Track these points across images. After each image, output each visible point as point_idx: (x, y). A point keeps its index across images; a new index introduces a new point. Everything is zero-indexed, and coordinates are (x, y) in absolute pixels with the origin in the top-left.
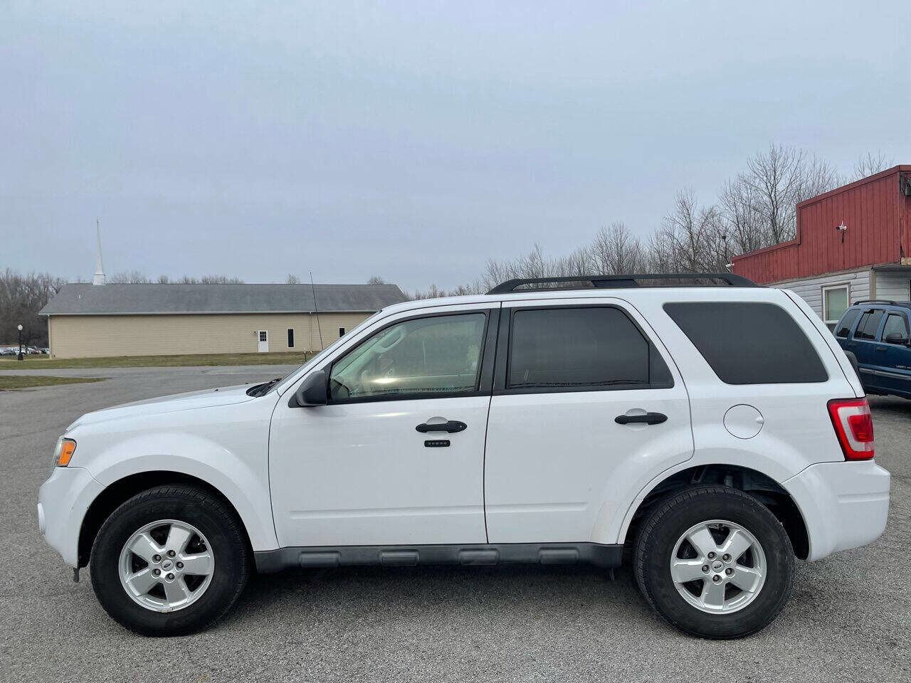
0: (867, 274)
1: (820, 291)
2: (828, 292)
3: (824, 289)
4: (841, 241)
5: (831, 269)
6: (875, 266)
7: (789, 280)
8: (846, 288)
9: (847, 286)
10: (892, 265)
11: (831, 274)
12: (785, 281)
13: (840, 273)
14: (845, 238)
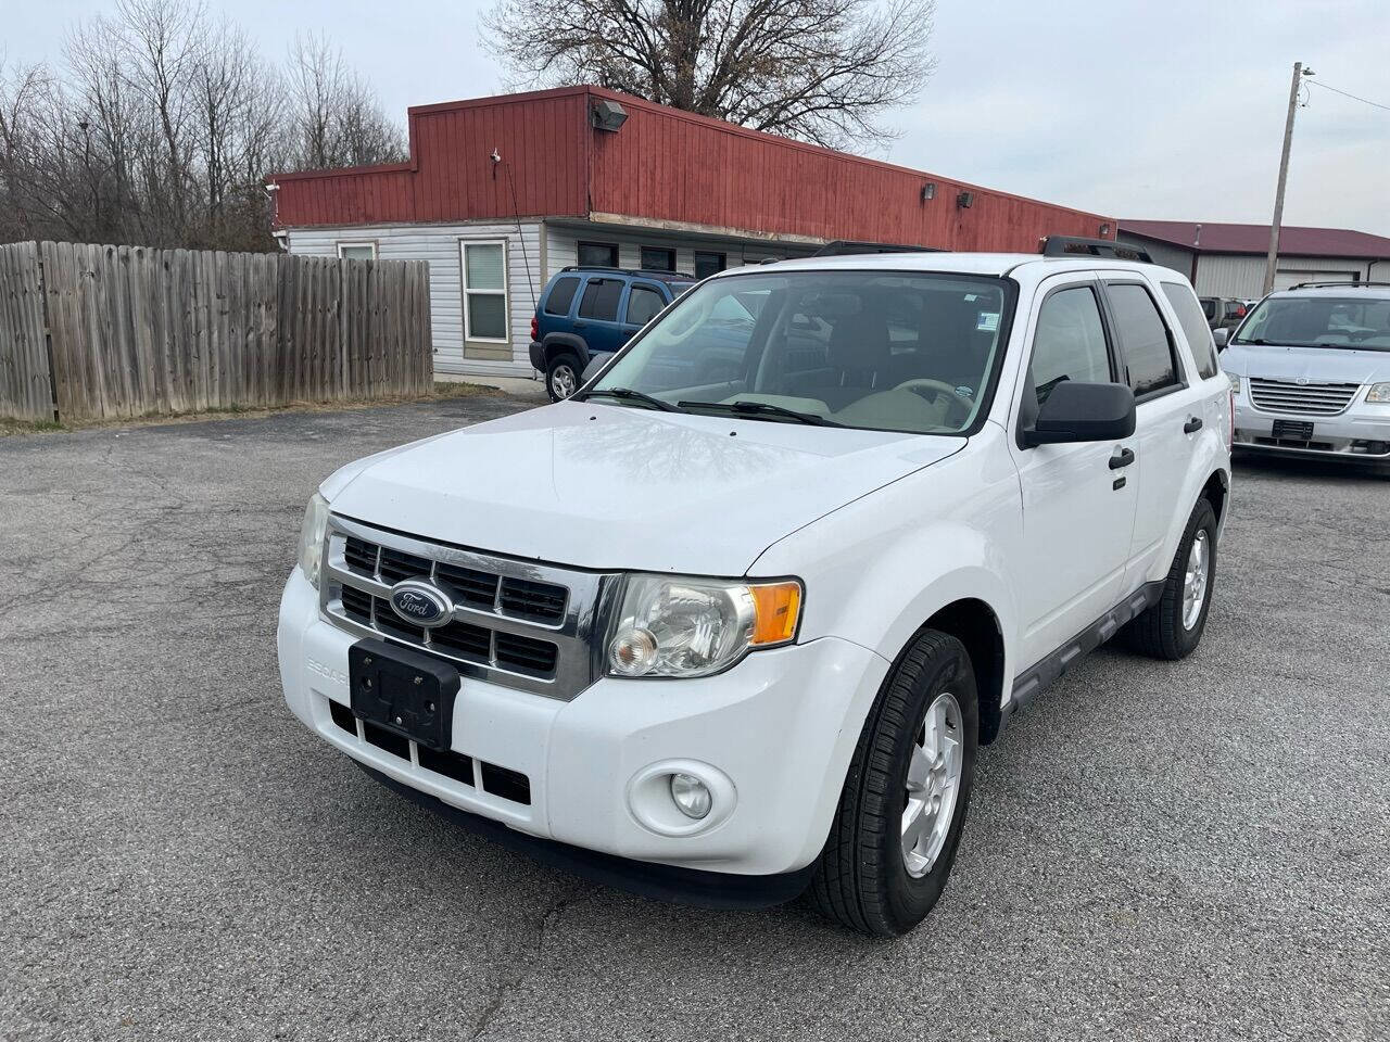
0: (536, 227)
1: (457, 245)
2: (467, 247)
3: (463, 243)
4: (492, 177)
5: (473, 214)
6: (548, 218)
7: (396, 224)
8: (501, 245)
9: (503, 242)
10: (574, 220)
11: (475, 222)
12: (389, 225)
13: (490, 222)
14: (497, 173)
